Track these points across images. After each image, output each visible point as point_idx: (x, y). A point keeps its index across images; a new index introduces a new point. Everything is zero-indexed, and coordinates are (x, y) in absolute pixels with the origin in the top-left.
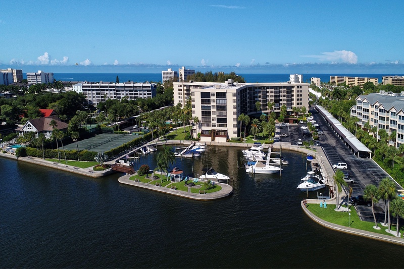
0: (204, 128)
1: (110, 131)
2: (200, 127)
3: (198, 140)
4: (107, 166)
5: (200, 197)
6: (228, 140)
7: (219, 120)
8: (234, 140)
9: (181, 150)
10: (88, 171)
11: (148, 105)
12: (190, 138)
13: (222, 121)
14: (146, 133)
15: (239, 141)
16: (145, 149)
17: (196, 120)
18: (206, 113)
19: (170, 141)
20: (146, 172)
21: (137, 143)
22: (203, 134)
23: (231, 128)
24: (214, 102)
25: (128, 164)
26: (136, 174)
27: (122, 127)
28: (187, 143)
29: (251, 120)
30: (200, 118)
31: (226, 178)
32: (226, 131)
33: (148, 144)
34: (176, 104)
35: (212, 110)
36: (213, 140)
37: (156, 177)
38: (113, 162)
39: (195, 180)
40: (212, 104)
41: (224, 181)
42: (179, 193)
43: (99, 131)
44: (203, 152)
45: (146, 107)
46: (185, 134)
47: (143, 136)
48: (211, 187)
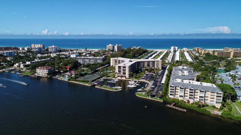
0: (118, 75)
1: (90, 74)
2: (117, 75)
3: (117, 78)
4: (92, 84)
5: (114, 91)
6: (126, 78)
7: (123, 73)
8: (128, 78)
9: (111, 81)
10: (87, 85)
11: (101, 65)
12: (114, 77)
13: (124, 73)
14: (101, 75)
15: (129, 78)
16: (101, 80)
17: (116, 73)
18: (119, 71)
19: (108, 78)
20: (102, 86)
21: (99, 78)
22: (118, 76)
23: (127, 75)
24: (122, 69)
25: (97, 84)
26: (99, 86)
27: (93, 73)
28: (113, 78)
29: (133, 73)
30: (118, 72)
31: (121, 87)
32: (125, 76)
33: (102, 78)
34: (111, 65)
35: (121, 70)
36: (121, 78)
37: (104, 87)
38: (93, 83)
39: (113, 88)
40: (121, 69)
41: (120, 88)
42: (109, 90)
43: (86, 74)
44: (117, 81)
45: (100, 66)
46: (113, 76)
47: (100, 76)
48: (116, 89)
